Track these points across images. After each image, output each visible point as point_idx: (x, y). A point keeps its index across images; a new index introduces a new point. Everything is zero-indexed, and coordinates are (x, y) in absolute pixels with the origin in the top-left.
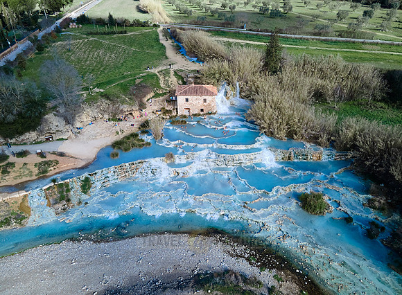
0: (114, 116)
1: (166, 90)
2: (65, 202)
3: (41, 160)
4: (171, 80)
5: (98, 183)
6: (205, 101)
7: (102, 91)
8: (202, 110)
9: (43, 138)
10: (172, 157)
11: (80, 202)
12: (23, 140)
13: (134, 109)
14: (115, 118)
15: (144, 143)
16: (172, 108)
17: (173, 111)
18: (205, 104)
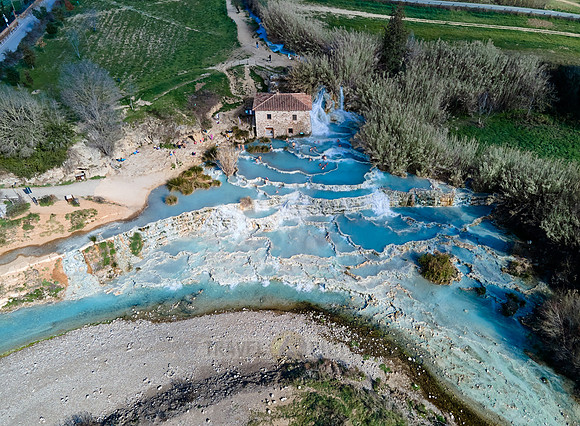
0: (167, 141)
1: (239, 98)
2: (110, 268)
3: (73, 209)
4: (245, 82)
5: (151, 241)
6: (295, 117)
7: (148, 103)
8: (291, 131)
9: (72, 176)
10: (250, 203)
11: (130, 268)
12: (45, 180)
13: (194, 130)
14: (168, 144)
15: (211, 181)
16: (248, 128)
17: (250, 132)
18: (294, 121)
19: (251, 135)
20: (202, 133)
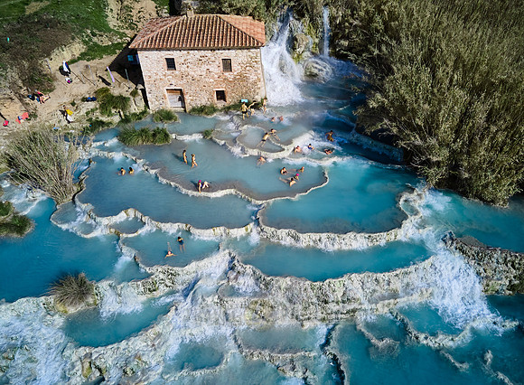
8: (221, 95)
15: (8, 219)
16: (130, 90)
17: (132, 98)
18: (226, 74)
19: (136, 107)
20: (21, 100)
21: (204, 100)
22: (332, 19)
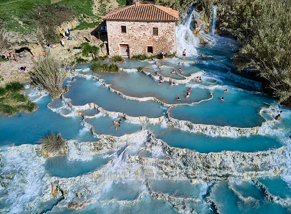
8: (150, 49)
15: (25, 103)
16: (100, 44)
17: (100, 48)
18: (155, 37)
19: (102, 53)
20: (42, 45)
21: (140, 51)
22: (219, 12)
